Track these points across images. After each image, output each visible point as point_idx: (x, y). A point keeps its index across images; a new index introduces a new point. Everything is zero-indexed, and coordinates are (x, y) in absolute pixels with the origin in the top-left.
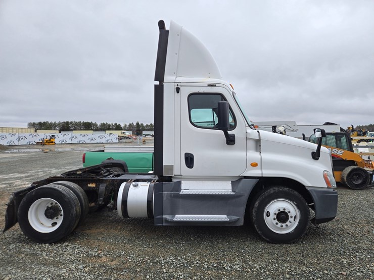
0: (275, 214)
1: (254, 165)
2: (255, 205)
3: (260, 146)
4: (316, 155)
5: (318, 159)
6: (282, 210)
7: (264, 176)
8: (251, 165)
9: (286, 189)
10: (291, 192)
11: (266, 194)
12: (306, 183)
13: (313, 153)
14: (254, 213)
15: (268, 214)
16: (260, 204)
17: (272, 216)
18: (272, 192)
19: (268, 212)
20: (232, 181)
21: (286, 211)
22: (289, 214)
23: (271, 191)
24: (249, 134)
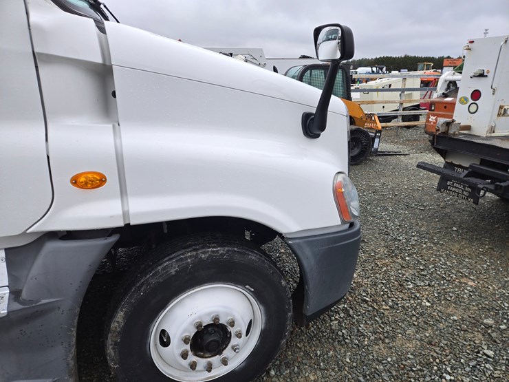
0: (186, 341)
1: (90, 182)
2: (114, 325)
3: (114, 94)
4: (313, 124)
5: (318, 136)
6: (207, 321)
7: (133, 222)
8: (75, 181)
9: (221, 250)
10: (237, 258)
11: (154, 281)
12: (286, 222)
13: (306, 117)
14: (110, 351)
15: (165, 340)
16: (129, 319)
17: (177, 346)
18: (173, 271)
19: (163, 332)
20: (6, 250)
21: (222, 321)
22: (230, 329)
23: (171, 266)
24: (41, 30)
